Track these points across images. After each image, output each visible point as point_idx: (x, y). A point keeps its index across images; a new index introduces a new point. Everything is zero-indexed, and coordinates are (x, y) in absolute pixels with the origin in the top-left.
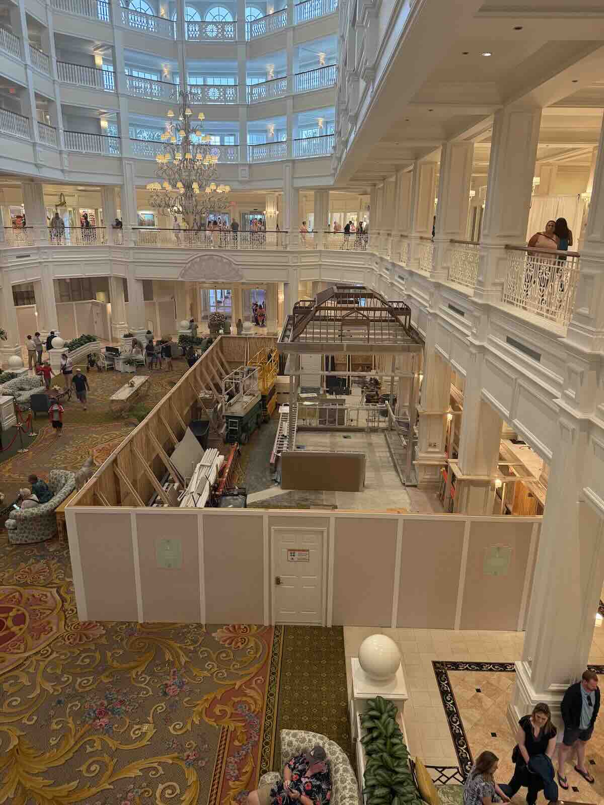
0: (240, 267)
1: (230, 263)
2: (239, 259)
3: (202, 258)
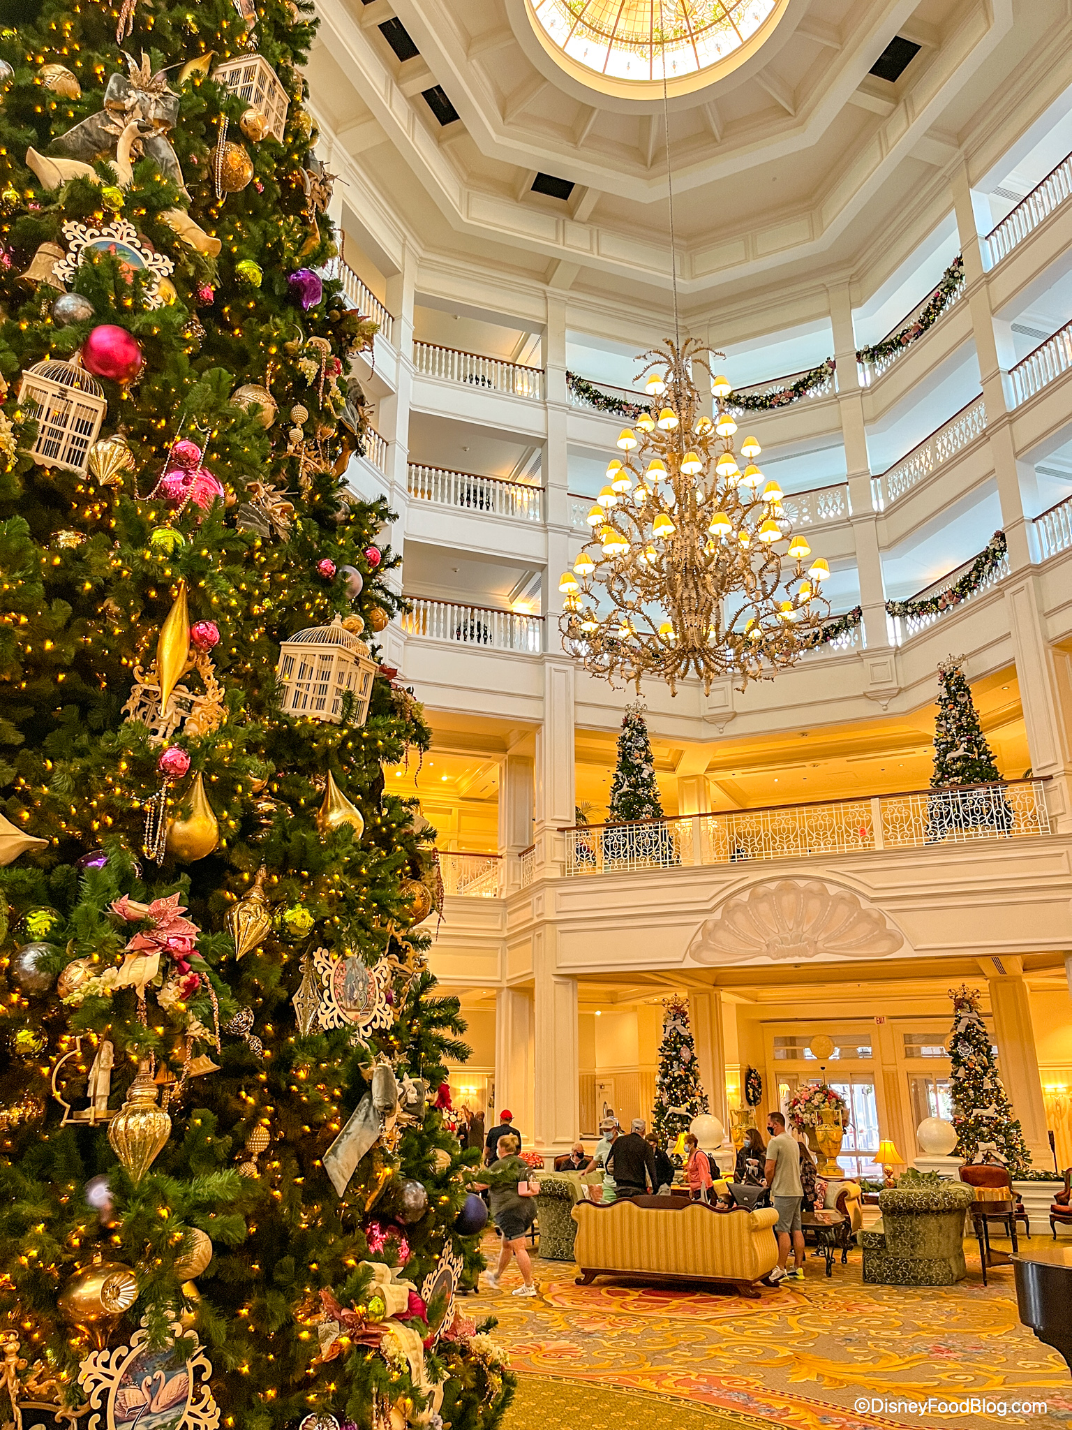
0: (884, 906)
1: (852, 898)
2: (879, 881)
3: (761, 890)
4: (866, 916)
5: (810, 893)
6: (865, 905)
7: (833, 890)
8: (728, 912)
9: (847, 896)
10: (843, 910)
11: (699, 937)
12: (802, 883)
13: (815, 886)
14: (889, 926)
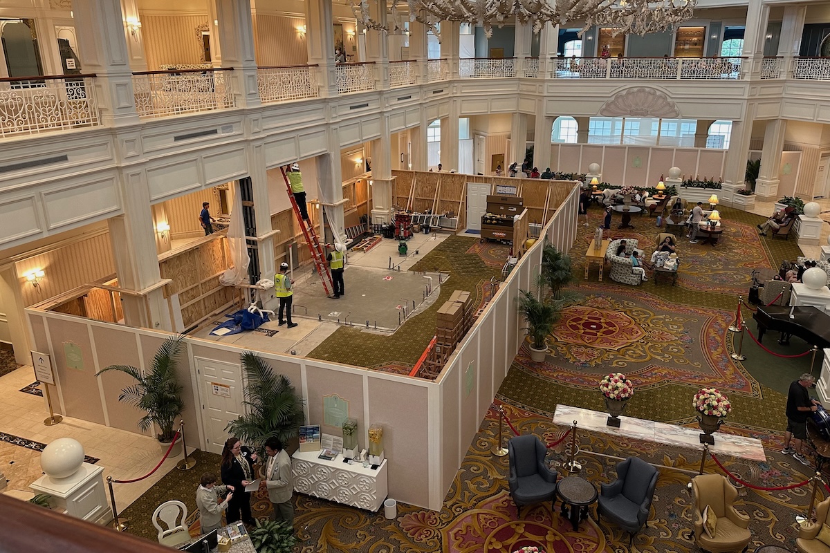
6: (669, 100)
7: (658, 93)
8: (617, 98)
9: (663, 96)
10: (661, 101)
11: (604, 106)
12: (647, 89)
13: (652, 91)
14: (676, 108)
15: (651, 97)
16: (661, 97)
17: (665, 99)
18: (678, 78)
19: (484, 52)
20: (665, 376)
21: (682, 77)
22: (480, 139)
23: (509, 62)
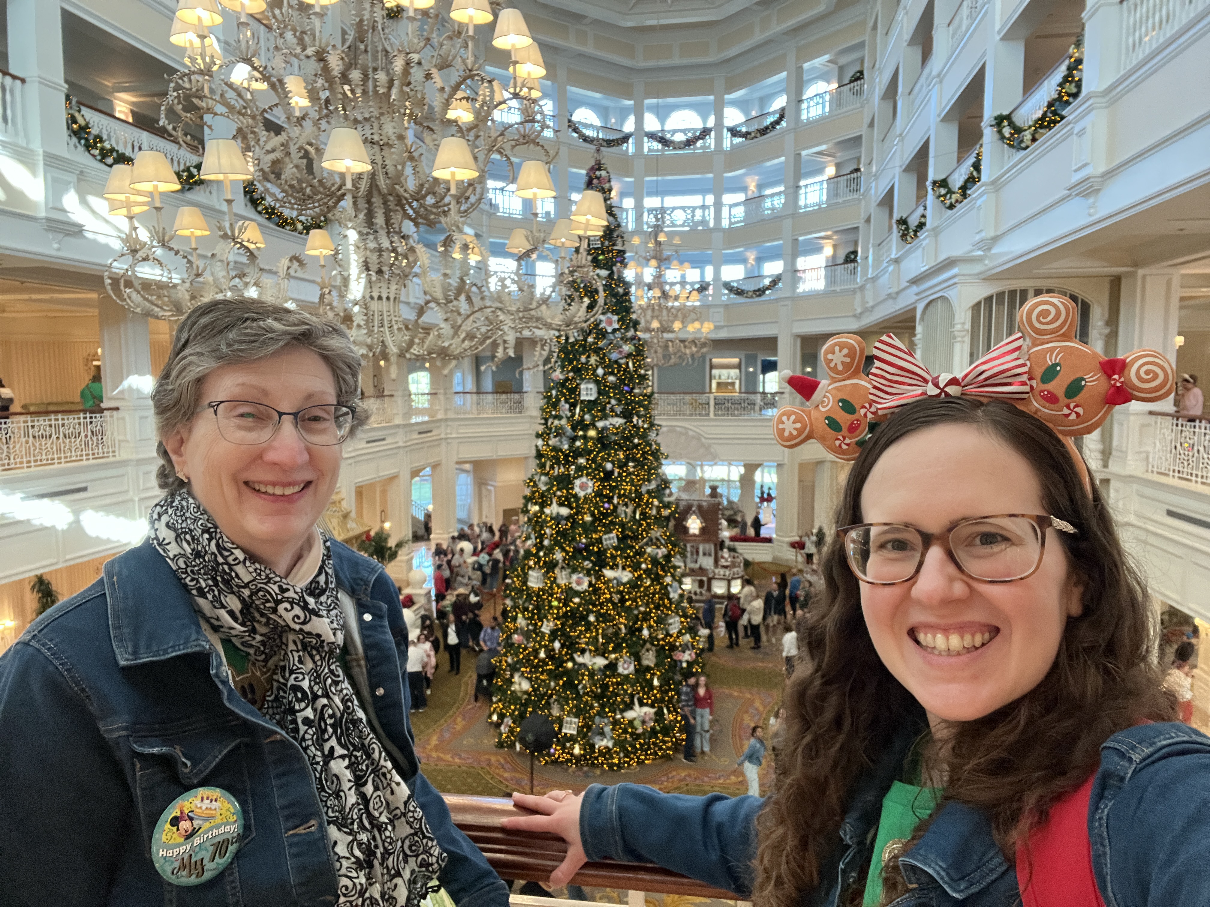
1: (698, 437)
4: (703, 445)
5: (681, 433)
6: (703, 440)
13: (683, 431)
15: (683, 438)
16: (694, 437)
17: (699, 439)
18: (712, 415)
19: (488, 384)
20: (684, 779)
21: (715, 415)
22: (490, 491)
23: (517, 396)
